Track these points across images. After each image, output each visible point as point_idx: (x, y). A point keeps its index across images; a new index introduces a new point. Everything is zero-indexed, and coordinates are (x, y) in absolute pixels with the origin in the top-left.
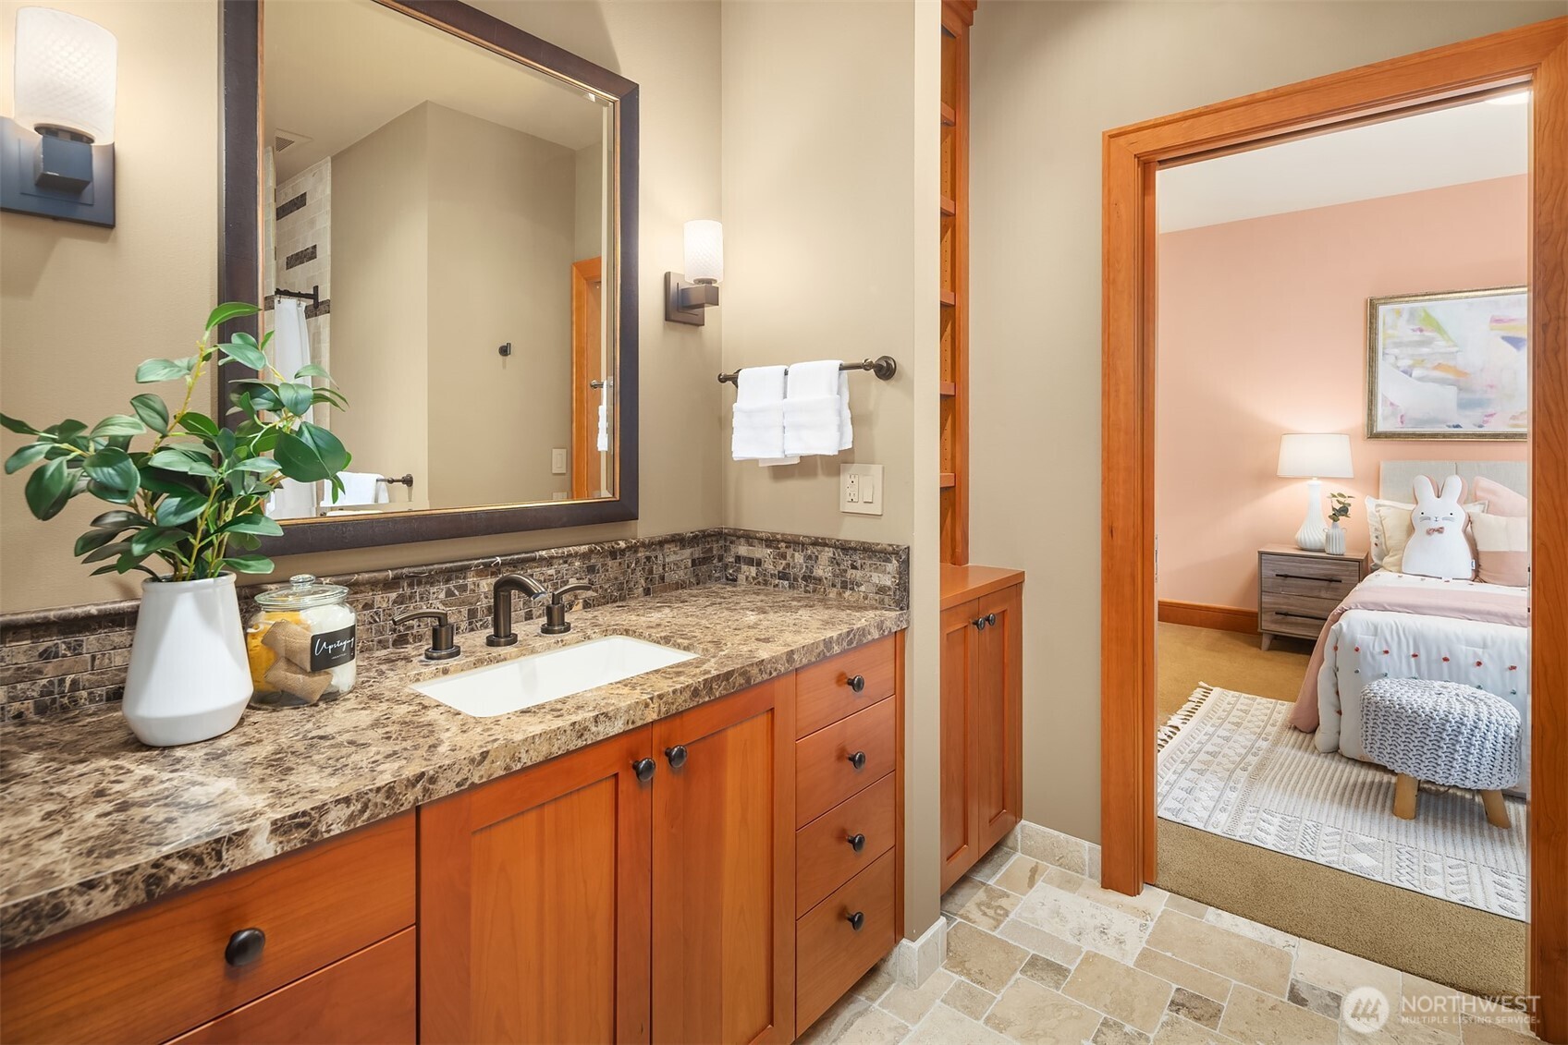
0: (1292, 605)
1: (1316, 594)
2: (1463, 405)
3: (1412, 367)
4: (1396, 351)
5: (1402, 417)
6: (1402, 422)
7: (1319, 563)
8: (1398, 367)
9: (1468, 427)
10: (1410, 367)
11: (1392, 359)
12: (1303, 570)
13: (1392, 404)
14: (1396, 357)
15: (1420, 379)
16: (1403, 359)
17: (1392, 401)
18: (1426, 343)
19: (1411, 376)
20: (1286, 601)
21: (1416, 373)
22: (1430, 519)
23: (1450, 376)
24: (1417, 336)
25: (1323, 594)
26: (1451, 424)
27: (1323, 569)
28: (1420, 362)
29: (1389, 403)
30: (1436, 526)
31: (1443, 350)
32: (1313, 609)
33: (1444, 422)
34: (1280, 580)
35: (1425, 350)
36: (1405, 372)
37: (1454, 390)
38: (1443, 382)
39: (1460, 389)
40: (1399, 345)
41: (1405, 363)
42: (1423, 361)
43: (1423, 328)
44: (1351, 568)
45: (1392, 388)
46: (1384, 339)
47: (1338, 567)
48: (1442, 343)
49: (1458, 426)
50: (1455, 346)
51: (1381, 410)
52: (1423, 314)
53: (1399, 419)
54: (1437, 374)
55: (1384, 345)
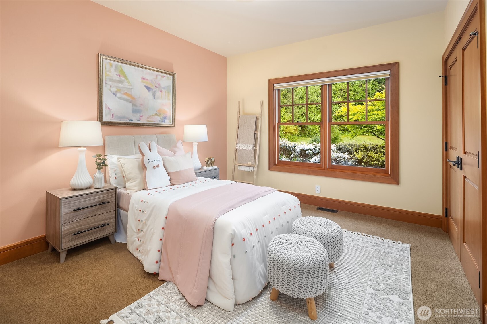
0: (82, 226)
1: (95, 213)
2: (134, 111)
3: (116, 92)
4: (110, 83)
5: (113, 115)
6: (113, 117)
7: (97, 195)
8: (111, 91)
9: (135, 121)
10: (116, 91)
11: (108, 87)
12: (88, 202)
13: (109, 108)
14: (110, 86)
15: (120, 98)
16: (113, 87)
17: (109, 107)
18: (121, 82)
19: (116, 96)
20: (78, 224)
21: (118, 95)
22: (152, 162)
23: (129, 98)
24: (117, 78)
25: (99, 213)
26: (130, 119)
27: (100, 198)
28: (119, 90)
29: (108, 108)
30: (156, 164)
31: (127, 87)
32: (93, 223)
33: (128, 118)
34: (75, 214)
35: (121, 85)
36: (114, 94)
37: (130, 104)
38: (127, 100)
39: (133, 105)
40: (111, 80)
41: (114, 89)
42: (120, 90)
43: (120, 75)
44: (112, 193)
45: (109, 101)
46: (105, 77)
47: (106, 195)
48: (127, 83)
49: (132, 120)
50: (131, 86)
51: (105, 111)
52: (120, 69)
53: (112, 115)
54: (125, 97)
55: (105, 79)
